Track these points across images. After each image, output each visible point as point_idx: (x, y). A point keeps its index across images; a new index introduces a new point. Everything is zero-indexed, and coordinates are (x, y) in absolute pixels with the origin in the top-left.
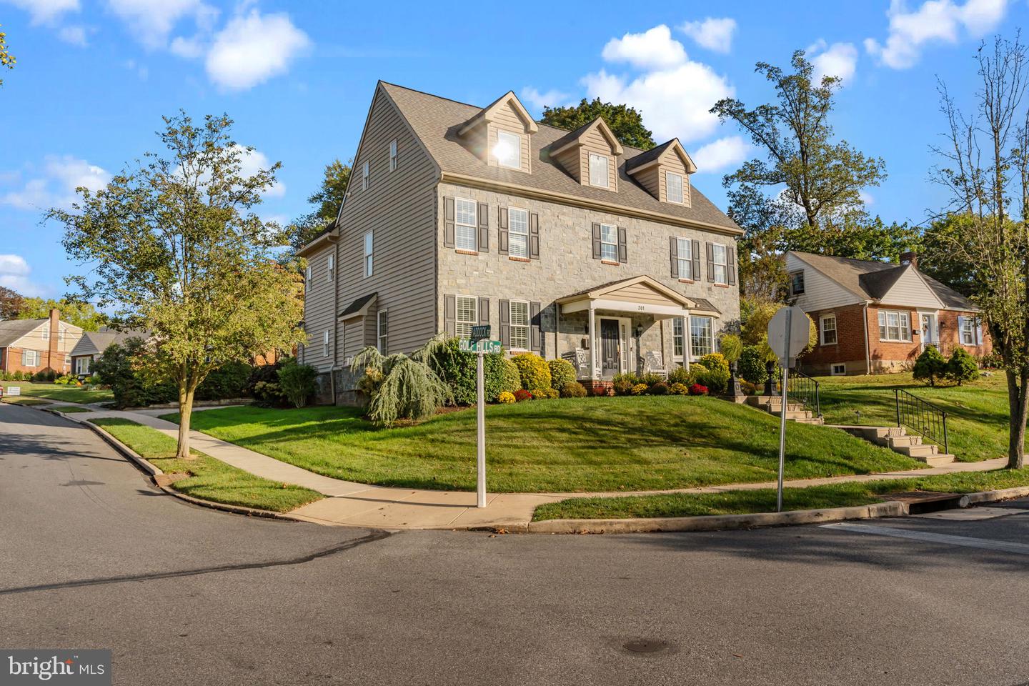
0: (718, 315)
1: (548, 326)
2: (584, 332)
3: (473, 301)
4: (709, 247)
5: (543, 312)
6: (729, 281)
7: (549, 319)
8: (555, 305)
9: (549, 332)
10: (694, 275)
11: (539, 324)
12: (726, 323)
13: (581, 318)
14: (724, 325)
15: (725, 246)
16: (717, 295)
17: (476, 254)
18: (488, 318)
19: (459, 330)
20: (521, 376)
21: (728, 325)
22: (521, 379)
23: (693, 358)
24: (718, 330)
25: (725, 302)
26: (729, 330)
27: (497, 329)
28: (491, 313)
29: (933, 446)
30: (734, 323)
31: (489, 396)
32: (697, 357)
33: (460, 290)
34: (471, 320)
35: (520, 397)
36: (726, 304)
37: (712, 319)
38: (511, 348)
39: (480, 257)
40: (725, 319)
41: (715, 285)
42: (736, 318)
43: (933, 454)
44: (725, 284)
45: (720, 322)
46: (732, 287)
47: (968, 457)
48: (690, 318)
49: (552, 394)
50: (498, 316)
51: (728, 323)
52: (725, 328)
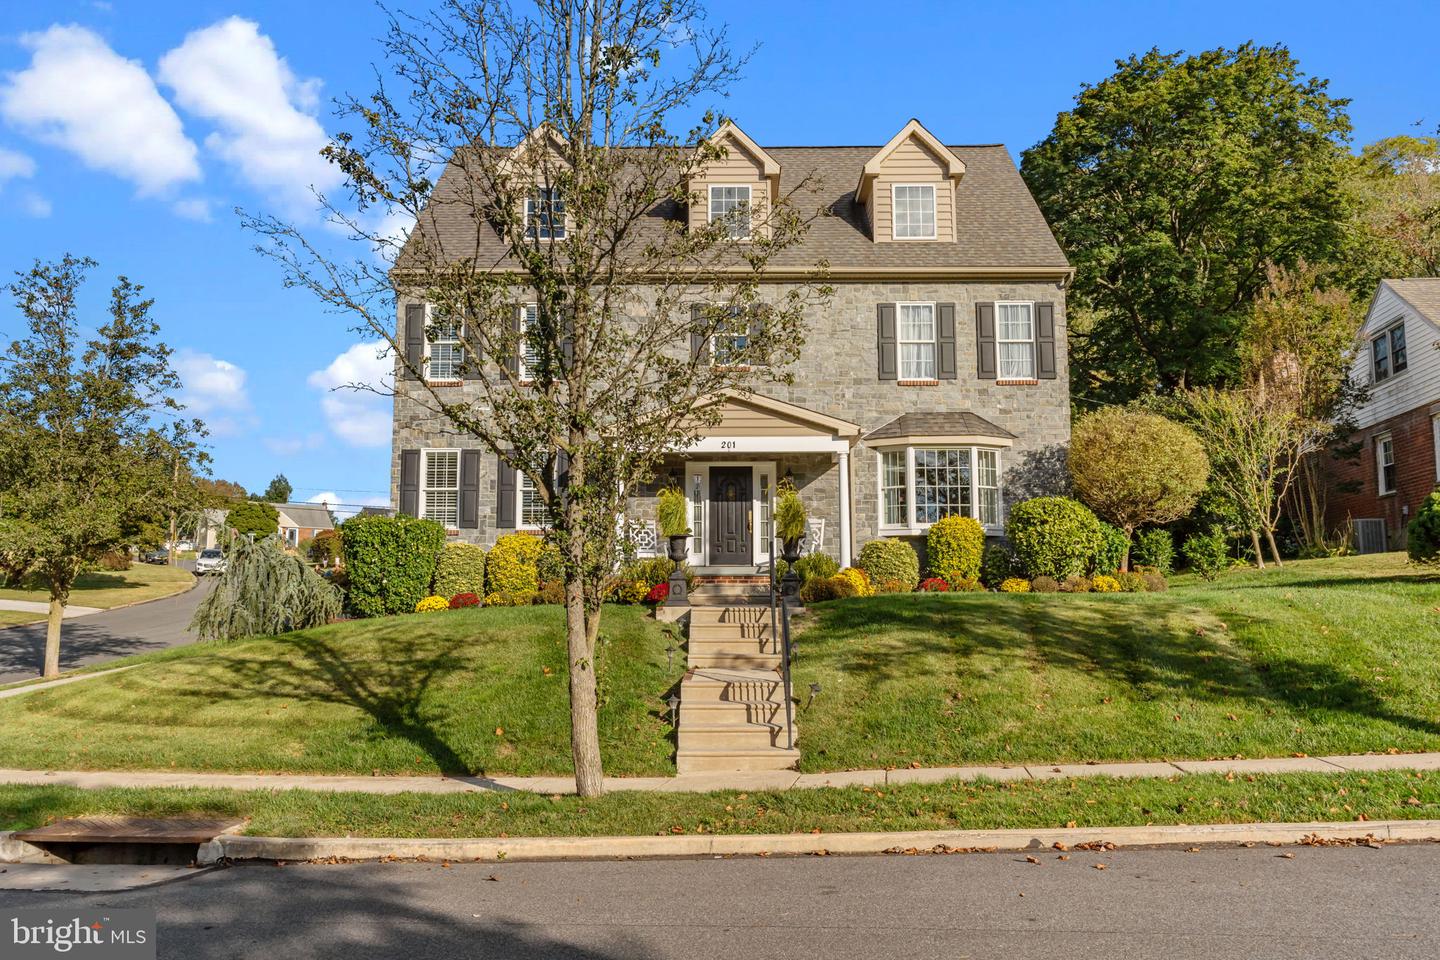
0: (1009, 442)
3: (453, 458)
4: (983, 312)
6: (1043, 368)
10: (945, 367)
12: (1031, 455)
14: (1022, 459)
15: (1031, 304)
16: (1003, 401)
17: (457, 385)
18: (478, 481)
19: (430, 502)
20: (486, 570)
21: (1035, 458)
22: (486, 575)
23: (916, 528)
24: (1006, 470)
25: (1026, 413)
26: (1036, 467)
27: (493, 497)
28: (482, 473)
29: (777, 729)
30: (1052, 454)
31: (402, 603)
32: (927, 526)
33: (429, 442)
34: (450, 485)
35: (455, 604)
36: (1028, 417)
37: (975, 451)
38: (520, 525)
39: (466, 389)
40: (1024, 446)
41: (997, 383)
42: (1061, 442)
43: (773, 744)
44: (1031, 379)
45: (1012, 454)
46: (1049, 383)
47: (820, 760)
48: (911, 453)
49: (518, 600)
50: (495, 477)
51: (1035, 454)
52: (1025, 464)
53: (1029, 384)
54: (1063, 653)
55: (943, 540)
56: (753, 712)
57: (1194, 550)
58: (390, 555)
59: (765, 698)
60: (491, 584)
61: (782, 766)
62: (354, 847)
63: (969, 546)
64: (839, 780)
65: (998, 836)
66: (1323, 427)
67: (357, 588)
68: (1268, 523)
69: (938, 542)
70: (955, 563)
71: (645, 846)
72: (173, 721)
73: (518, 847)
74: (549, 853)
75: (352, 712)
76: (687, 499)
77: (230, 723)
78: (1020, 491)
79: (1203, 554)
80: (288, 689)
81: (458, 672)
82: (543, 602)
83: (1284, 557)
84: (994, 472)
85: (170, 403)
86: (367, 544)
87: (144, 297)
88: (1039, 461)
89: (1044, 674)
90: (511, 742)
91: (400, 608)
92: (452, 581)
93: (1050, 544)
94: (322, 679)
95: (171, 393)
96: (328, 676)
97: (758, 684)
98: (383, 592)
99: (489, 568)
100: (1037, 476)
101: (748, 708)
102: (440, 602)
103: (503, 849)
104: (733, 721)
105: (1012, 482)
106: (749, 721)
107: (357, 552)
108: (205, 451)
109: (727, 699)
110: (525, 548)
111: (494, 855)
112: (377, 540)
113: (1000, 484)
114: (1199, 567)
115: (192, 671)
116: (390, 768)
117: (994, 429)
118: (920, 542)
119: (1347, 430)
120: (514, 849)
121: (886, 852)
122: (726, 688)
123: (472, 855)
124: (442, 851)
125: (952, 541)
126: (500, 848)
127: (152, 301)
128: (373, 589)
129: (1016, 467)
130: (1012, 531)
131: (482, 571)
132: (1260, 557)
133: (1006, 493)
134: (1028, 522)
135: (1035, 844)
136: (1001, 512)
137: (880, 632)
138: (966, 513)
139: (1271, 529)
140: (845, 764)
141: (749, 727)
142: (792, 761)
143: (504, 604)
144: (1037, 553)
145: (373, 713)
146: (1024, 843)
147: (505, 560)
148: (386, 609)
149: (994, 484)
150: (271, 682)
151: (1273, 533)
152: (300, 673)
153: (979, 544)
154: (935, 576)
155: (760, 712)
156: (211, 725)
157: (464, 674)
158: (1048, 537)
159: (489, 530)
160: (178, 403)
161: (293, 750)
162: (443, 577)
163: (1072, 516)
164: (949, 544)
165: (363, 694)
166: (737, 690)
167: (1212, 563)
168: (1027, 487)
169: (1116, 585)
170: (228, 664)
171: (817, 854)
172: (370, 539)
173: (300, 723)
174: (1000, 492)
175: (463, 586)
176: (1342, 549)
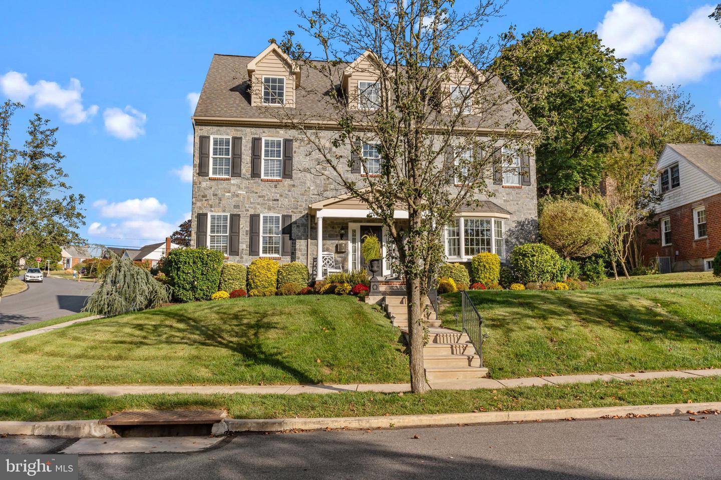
0: (508, 216)
1: (300, 234)
2: (339, 238)
3: (225, 218)
5: (295, 223)
7: (302, 229)
8: (307, 217)
9: (301, 239)
11: (290, 233)
12: (519, 223)
13: (336, 226)
14: (514, 225)
16: (505, 196)
17: (228, 179)
18: (239, 231)
19: (212, 241)
20: (247, 278)
21: (521, 224)
22: (247, 280)
23: (465, 258)
24: (507, 230)
25: (516, 202)
26: (521, 229)
27: (247, 239)
28: (241, 226)
29: (471, 357)
30: (529, 222)
31: (204, 294)
32: (471, 257)
33: (212, 209)
34: (223, 232)
35: (233, 295)
36: (517, 204)
37: (493, 219)
38: (261, 255)
39: (232, 182)
40: (515, 219)
41: (503, 187)
42: (533, 217)
43: (470, 365)
44: (518, 185)
45: (510, 222)
46: (527, 187)
47: (501, 373)
48: (462, 220)
49: (267, 293)
50: (248, 229)
51: (521, 222)
52: (516, 227)
53: (518, 188)
54: (592, 318)
55: (481, 264)
56: (454, 349)
57: (589, 271)
58: (199, 269)
59: (456, 341)
60: (251, 285)
61: (479, 376)
62: (305, 423)
63: (494, 267)
64: (512, 383)
65: (658, 408)
66: (645, 212)
67: (179, 287)
68: (621, 258)
69: (479, 265)
70: (487, 275)
71: (473, 418)
72: (119, 358)
73: (401, 421)
74: (419, 423)
75: (224, 352)
76: (349, 242)
77: (155, 358)
78: (514, 241)
79: (594, 272)
80: (177, 340)
81: (272, 330)
82: (281, 294)
83: (630, 275)
84: (501, 231)
85: (63, 185)
86: (185, 262)
87: (51, 126)
88: (523, 226)
89: (590, 328)
90: (327, 366)
91: (202, 298)
92: (231, 283)
93: (537, 267)
94: (195, 334)
95: (62, 179)
96: (198, 332)
97: (445, 335)
98: (193, 288)
99: (250, 277)
100: (522, 233)
101: (452, 347)
102: (225, 294)
103: (392, 422)
104: (444, 353)
105: (510, 236)
106: (453, 353)
107: (180, 267)
108: (80, 212)
109: (436, 342)
110: (269, 266)
111: (388, 425)
112: (191, 261)
113: (504, 237)
114: (592, 279)
115: (112, 330)
116: (269, 381)
117: (501, 210)
118: (468, 265)
119: (652, 215)
120: (399, 422)
121: (603, 418)
122: (436, 337)
123: (375, 425)
124: (357, 424)
125: (486, 265)
126: (391, 422)
127: (57, 129)
128: (188, 287)
129: (512, 229)
130: (516, 260)
131: (245, 278)
132: (616, 274)
133: (507, 241)
134: (524, 255)
135: (677, 411)
136: (504, 250)
137: (491, 308)
138: (489, 250)
139: (623, 261)
140: (515, 374)
141: (453, 357)
142: (484, 374)
143: (260, 296)
144: (530, 271)
145: (237, 352)
146: (672, 411)
147: (259, 272)
148: (195, 298)
149: (501, 237)
150: (165, 336)
151: (624, 263)
152: (179, 330)
153: (498, 265)
154: (477, 282)
155: (458, 349)
156: (146, 360)
157: (277, 330)
158: (536, 263)
159: (245, 257)
160: (67, 186)
161: (204, 373)
162: (226, 281)
163: (547, 253)
164: (485, 266)
165: (225, 342)
166: (442, 338)
167: (598, 277)
168: (517, 238)
169: (567, 287)
170: (132, 326)
171: (568, 420)
172: (188, 260)
173: (197, 357)
174: (504, 241)
175: (237, 286)
176: (653, 271)
